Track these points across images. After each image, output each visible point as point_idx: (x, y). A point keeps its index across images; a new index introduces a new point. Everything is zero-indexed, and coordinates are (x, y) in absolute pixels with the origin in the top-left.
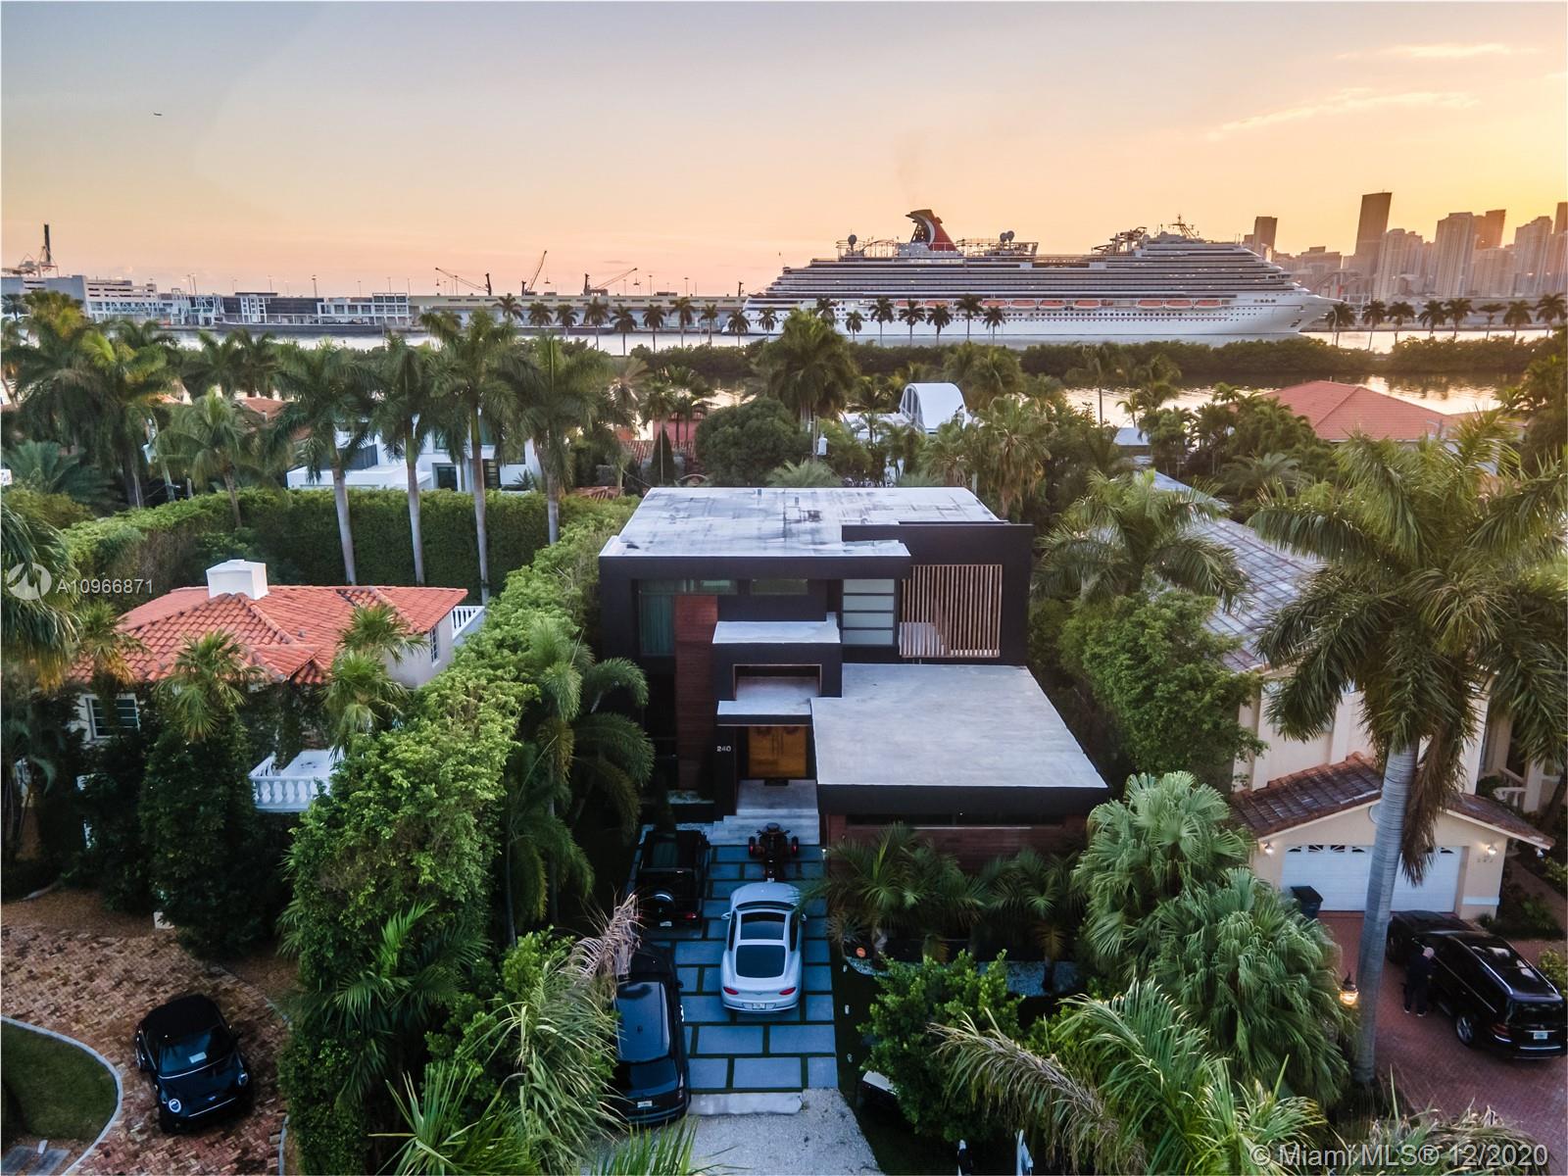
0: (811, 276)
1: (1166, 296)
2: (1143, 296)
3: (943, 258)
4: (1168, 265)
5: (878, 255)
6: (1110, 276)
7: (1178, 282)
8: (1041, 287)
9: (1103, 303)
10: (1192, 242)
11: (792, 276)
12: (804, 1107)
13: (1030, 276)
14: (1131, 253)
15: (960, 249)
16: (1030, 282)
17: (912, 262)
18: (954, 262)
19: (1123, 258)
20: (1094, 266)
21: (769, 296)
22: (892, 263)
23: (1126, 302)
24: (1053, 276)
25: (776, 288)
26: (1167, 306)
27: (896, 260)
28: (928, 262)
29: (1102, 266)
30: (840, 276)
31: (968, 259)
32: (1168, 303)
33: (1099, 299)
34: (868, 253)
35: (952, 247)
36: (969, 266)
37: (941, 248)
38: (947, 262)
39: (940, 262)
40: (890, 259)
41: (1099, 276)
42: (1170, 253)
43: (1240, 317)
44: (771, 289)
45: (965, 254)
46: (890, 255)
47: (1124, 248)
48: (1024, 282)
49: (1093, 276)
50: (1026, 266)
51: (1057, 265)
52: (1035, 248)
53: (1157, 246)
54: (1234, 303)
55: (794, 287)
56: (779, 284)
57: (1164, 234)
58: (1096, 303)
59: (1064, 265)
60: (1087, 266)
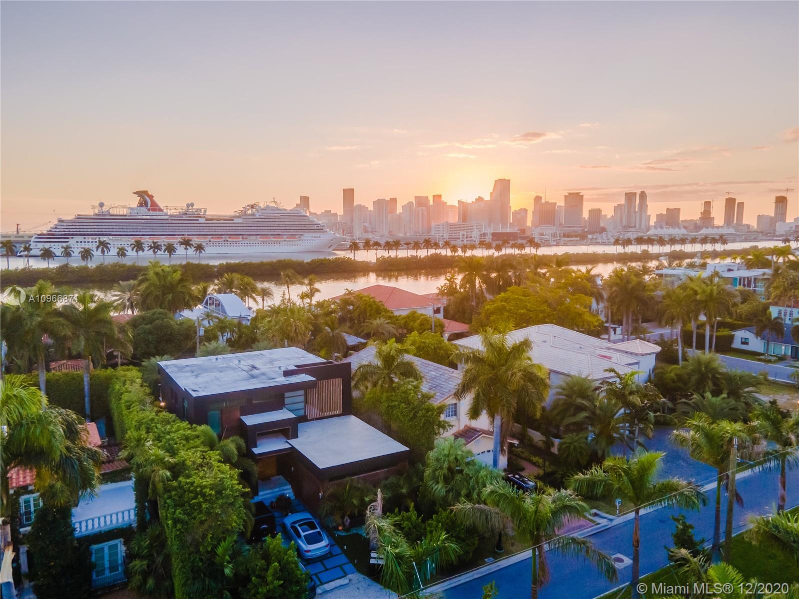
0: (77, 224)
1: (272, 235)
2: (261, 235)
3: (156, 215)
4: (271, 220)
5: (118, 214)
6: (244, 225)
7: (277, 228)
8: (211, 230)
9: (243, 238)
10: (281, 210)
11: (65, 224)
12: (350, 580)
13: (204, 225)
14: (253, 214)
15: (165, 211)
16: (205, 228)
17: (139, 217)
18: (163, 217)
19: (250, 217)
20: (236, 220)
21: (49, 234)
22: (127, 217)
23: (253, 238)
24: (216, 225)
25: (54, 230)
26: (273, 239)
27: (129, 216)
28: (148, 217)
29: (240, 221)
30: (96, 224)
31: (171, 216)
32: (274, 238)
33: (241, 236)
34: (111, 212)
35: (160, 210)
36: (171, 220)
37: (155, 210)
38: (159, 217)
39: (155, 217)
40: (126, 216)
41: (239, 225)
42: (272, 215)
43: (306, 244)
44: (50, 231)
45: (169, 213)
46: (125, 213)
47: (250, 212)
48: (201, 228)
49: (236, 225)
50: (202, 220)
51: (218, 219)
52: (205, 211)
53: (265, 211)
54: (303, 238)
55: (66, 230)
56: (56, 228)
57: (268, 206)
58: (239, 238)
59: (220, 219)
60: (233, 220)
